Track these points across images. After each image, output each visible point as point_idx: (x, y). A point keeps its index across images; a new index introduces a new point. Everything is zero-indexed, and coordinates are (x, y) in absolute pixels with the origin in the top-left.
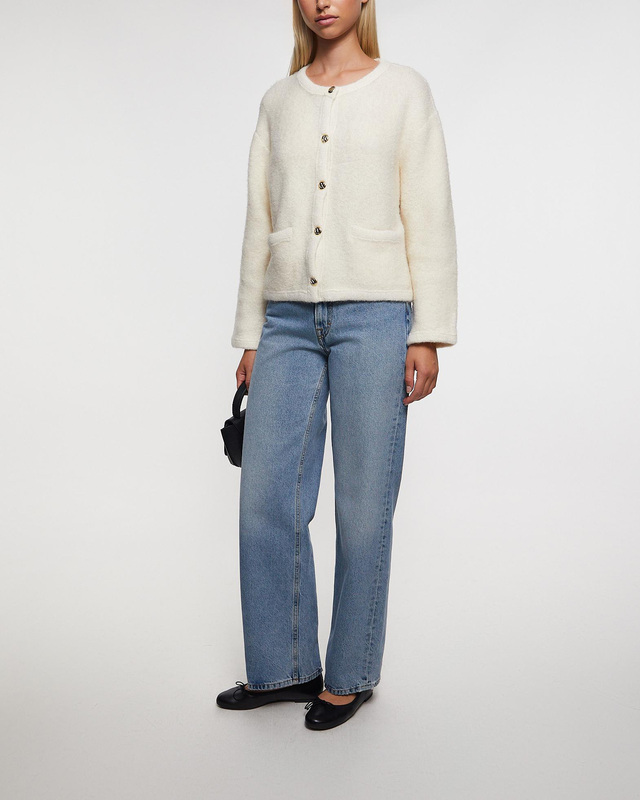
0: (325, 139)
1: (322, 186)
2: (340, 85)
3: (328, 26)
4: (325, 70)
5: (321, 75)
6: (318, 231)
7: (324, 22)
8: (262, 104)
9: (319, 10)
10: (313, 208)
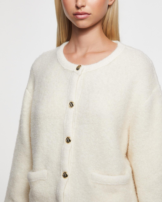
0: (71, 105)
1: (68, 140)
2: (85, 64)
3: (82, 19)
4: (76, 50)
5: (72, 54)
6: (65, 175)
7: (80, 16)
8: (32, 69)
9: (78, 8)
10: (62, 156)
